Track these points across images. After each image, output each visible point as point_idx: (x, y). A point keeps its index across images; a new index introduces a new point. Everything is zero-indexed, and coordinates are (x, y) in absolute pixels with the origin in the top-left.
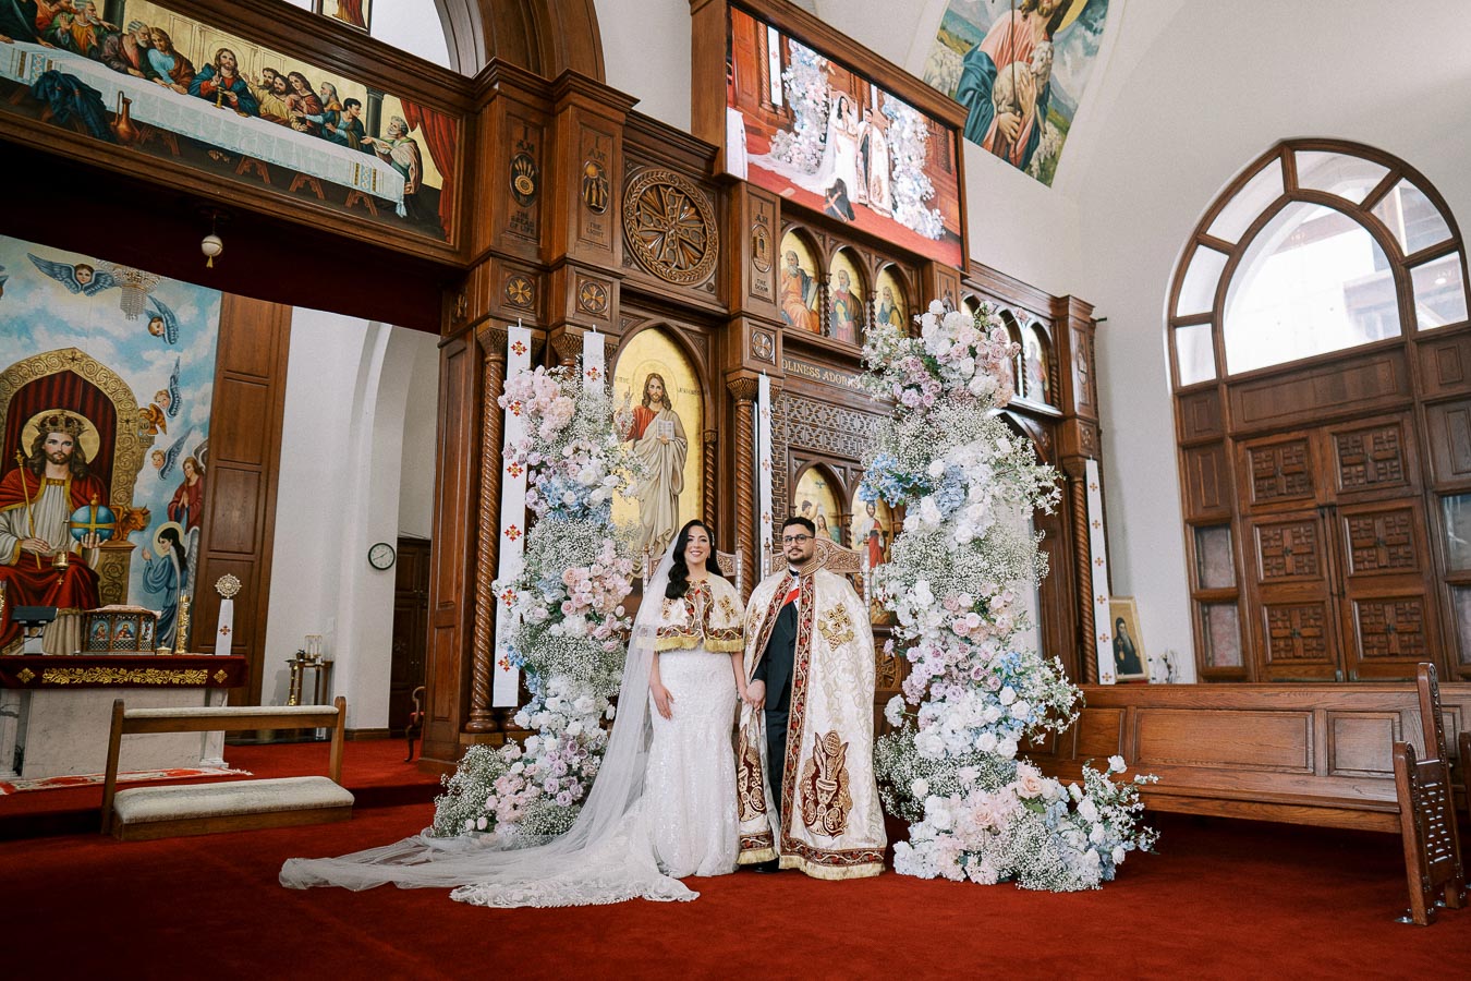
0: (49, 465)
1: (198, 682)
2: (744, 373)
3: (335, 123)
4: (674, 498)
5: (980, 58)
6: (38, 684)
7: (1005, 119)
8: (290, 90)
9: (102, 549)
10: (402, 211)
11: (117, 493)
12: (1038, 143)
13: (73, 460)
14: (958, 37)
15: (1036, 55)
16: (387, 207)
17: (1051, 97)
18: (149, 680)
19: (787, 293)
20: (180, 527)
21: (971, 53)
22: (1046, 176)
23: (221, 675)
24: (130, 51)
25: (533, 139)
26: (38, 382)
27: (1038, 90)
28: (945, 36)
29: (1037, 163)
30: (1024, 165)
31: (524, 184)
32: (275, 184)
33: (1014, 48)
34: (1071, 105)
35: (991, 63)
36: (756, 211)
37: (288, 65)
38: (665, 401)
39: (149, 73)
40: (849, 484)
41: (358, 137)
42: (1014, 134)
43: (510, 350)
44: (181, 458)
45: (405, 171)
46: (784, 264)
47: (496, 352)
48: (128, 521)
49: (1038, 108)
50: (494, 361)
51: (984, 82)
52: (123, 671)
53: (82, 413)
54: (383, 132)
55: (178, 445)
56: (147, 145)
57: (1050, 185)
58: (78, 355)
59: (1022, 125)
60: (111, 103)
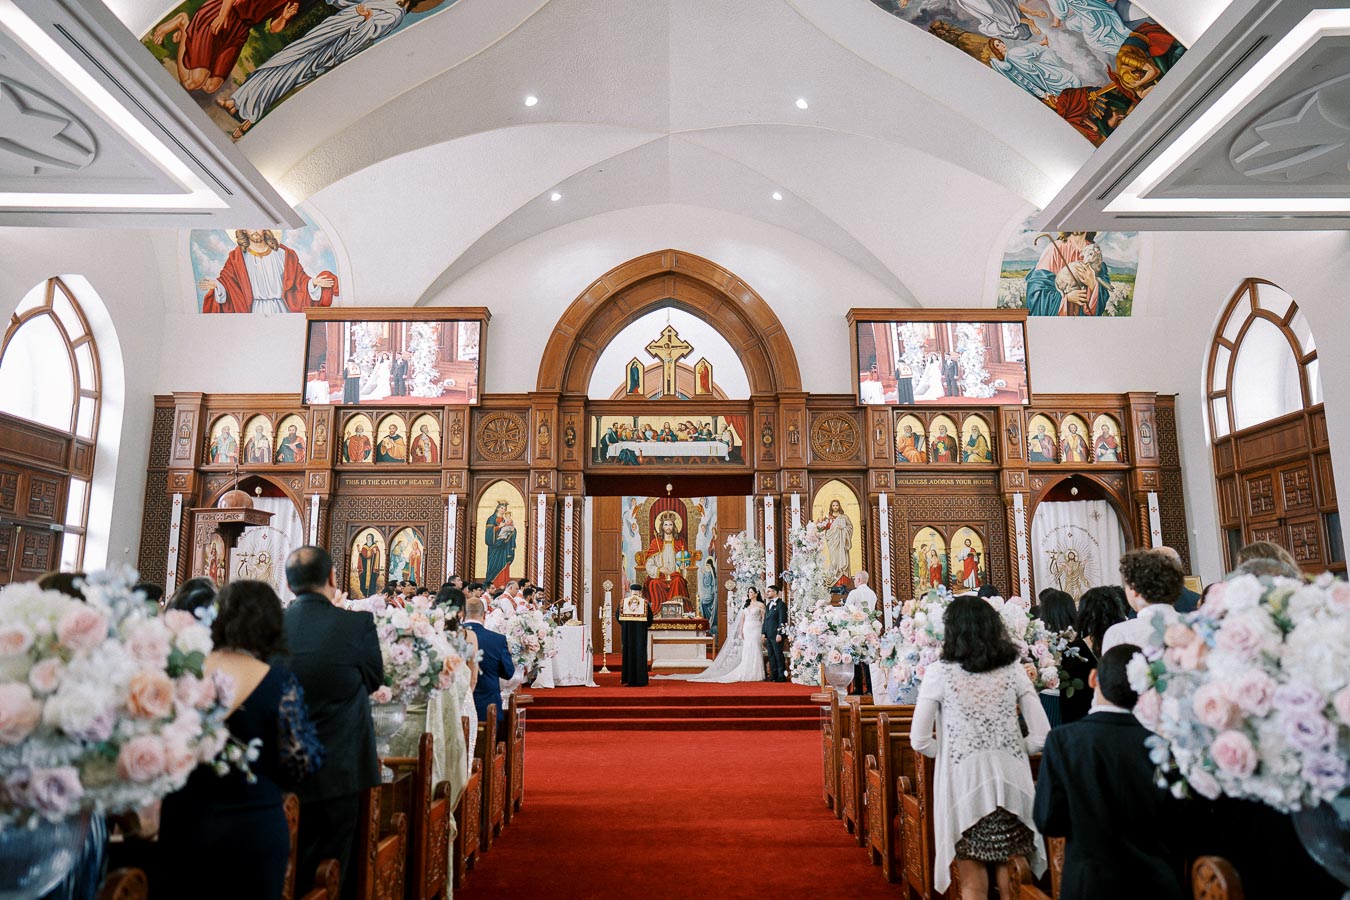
0: (666, 535)
2: (872, 495)
3: (701, 434)
4: (847, 552)
5: (1038, 274)
7: (1074, 295)
8: (687, 428)
9: (688, 570)
10: (727, 459)
11: (690, 545)
12: (1108, 296)
13: (673, 532)
14: (1016, 271)
15: (1085, 254)
16: (722, 459)
17: (1109, 269)
19: (905, 447)
20: (713, 559)
21: (1030, 274)
22: (1123, 310)
23: (700, 626)
24: (641, 435)
25: (771, 420)
27: (1095, 270)
28: (1005, 274)
29: (1112, 307)
30: (1100, 310)
31: (767, 440)
32: (685, 463)
33: (1061, 259)
34: (1131, 266)
35: (1046, 272)
36: (877, 417)
37: (684, 419)
38: (841, 511)
39: (646, 439)
40: (949, 533)
41: (710, 437)
42: (1083, 299)
43: (765, 506)
44: (711, 527)
45: (728, 443)
46: (901, 433)
47: (761, 507)
48: (694, 557)
49: (1099, 279)
50: (761, 510)
51: (1046, 283)
53: (675, 510)
54: (719, 431)
55: (709, 521)
56: (648, 463)
57: (1130, 315)
59: (1089, 293)
60: (637, 453)
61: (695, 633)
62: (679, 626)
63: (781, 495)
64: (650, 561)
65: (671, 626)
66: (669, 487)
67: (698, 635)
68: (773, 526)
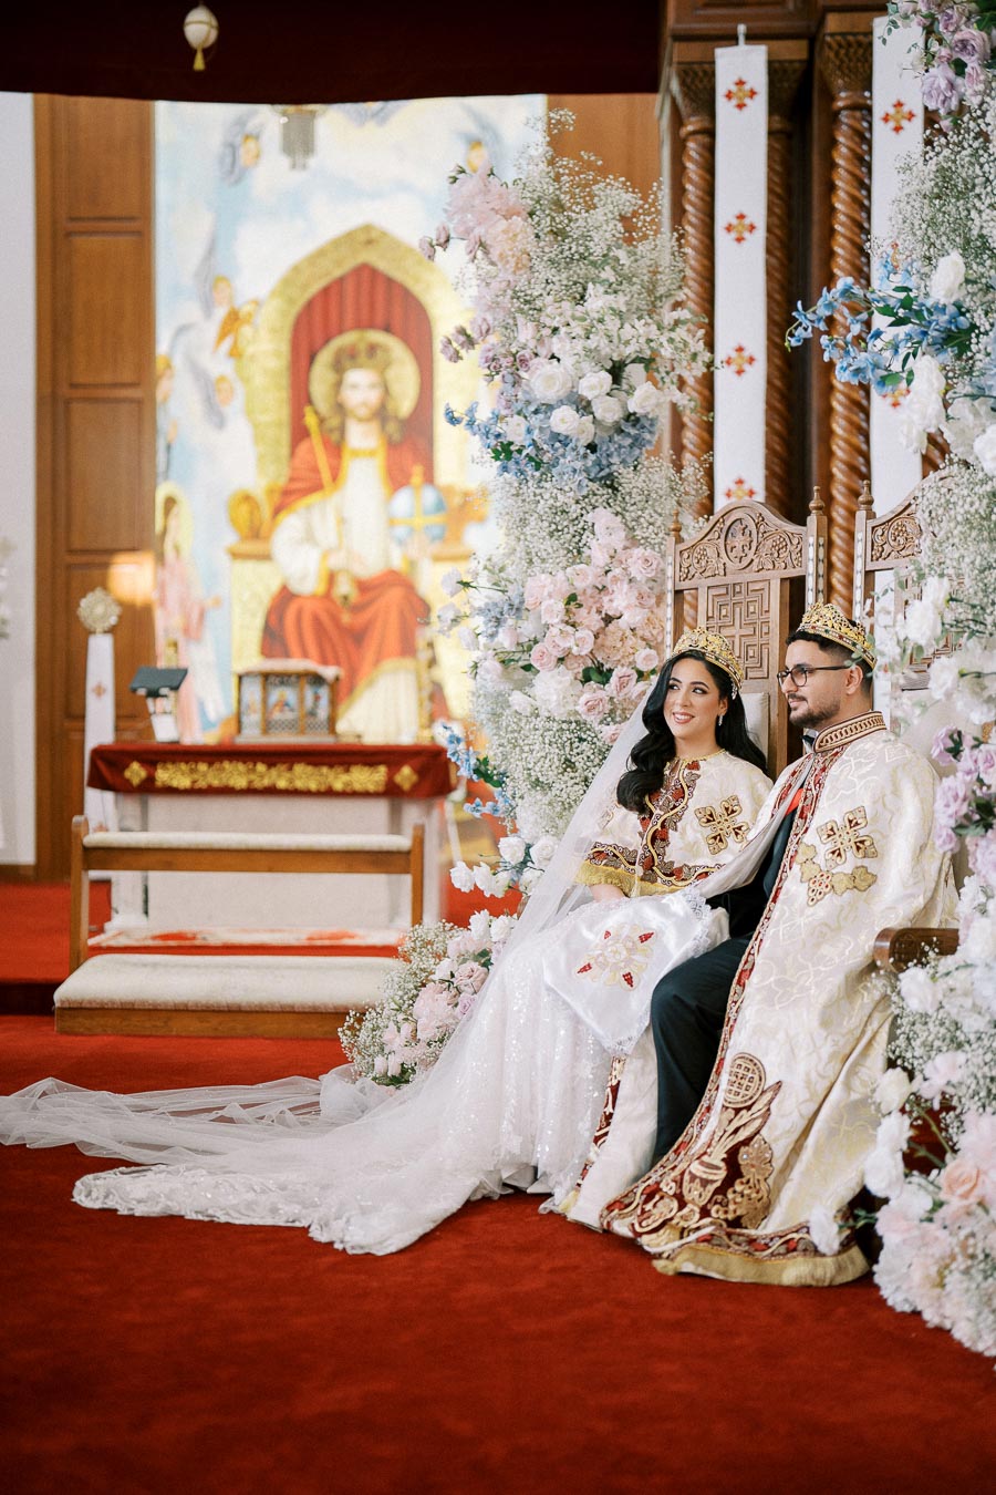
0: (353, 426)
1: (371, 788)
6: (149, 788)
11: (444, 461)
13: (381, 414)
18: (299, 784)
23: (406, 775)
26: (326, 291)
43: (721, 103)
47: (695, 113)
50: (694, 133)
52: (261, 767)
58: (374, 235)
61: (380, 809)
62: (304, 776)
63: (813, 38)
64: (290, 525)
65: (264, 775)
66: (200, 27)
67: (395, 826)
68: (758, 213)
